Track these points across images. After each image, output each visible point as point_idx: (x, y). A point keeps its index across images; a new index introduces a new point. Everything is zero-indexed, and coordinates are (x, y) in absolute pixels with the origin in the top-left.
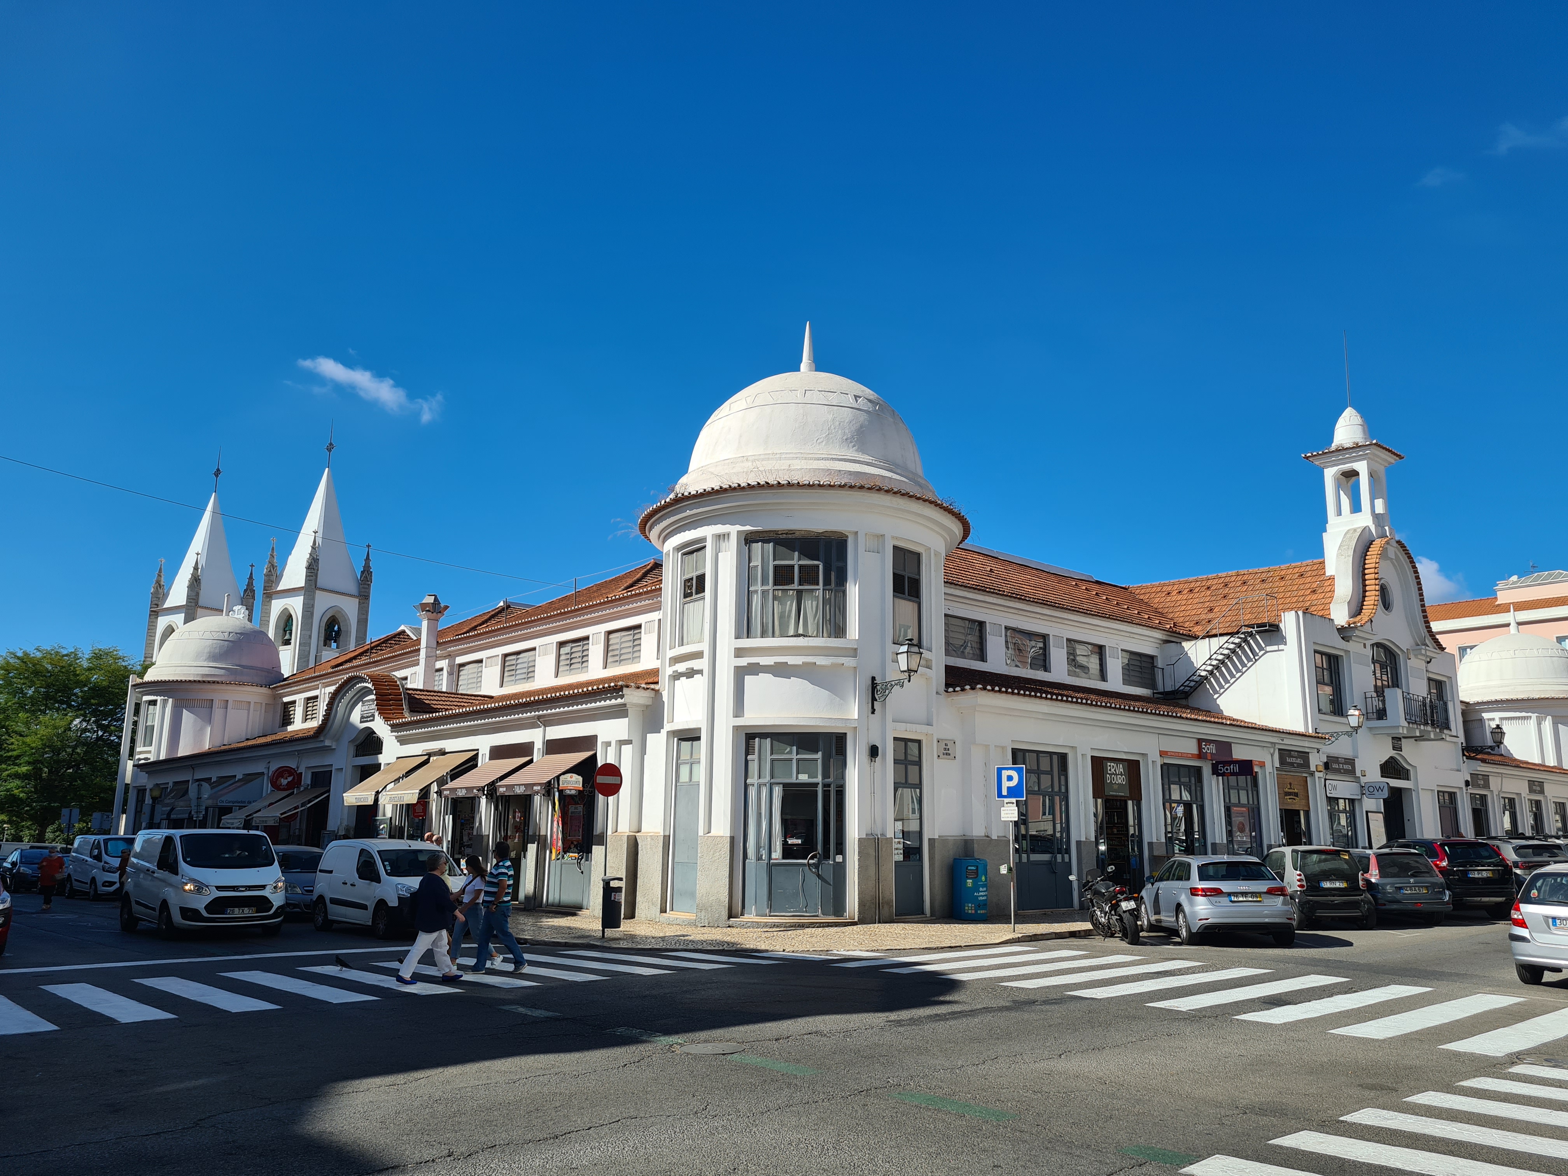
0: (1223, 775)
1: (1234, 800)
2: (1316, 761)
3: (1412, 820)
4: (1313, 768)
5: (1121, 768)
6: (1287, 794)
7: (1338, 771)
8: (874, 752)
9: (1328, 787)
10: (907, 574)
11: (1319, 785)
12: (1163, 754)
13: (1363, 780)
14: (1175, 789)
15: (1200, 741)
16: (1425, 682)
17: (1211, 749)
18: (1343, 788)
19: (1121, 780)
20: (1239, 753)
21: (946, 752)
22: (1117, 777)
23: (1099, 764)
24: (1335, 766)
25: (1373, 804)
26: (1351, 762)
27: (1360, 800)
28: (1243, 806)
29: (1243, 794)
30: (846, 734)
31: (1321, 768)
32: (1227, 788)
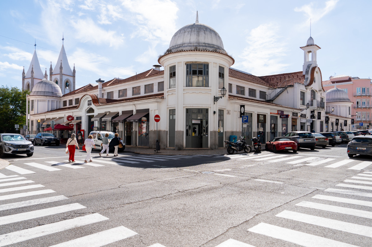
0: (282, 118)
1: (283, 123)
2: (299, 115)
3: (315, 127)
4: (298, 116)
5: (262, 116)
6: (293, 122)
7: (303, 117)
8: (214, 113)
9: (301, 120)
10: (222, 73)
11: (299, 119)
12: (271, 113)
13: (307, 119)
14: (272, 120)
15: (278, 111)
16: (320, 98)
17: (280, 112)
18: (304, 120)
19: (262, 119)
20: (285, 113)
21: (228, 113)
22: (262, 118)
23: (258, 115)
24: (302, 116)
25: (309, 124)
26: (305, 115)
27: (306, 123)
28: (285, 124)
29: (285, 122)
30: (208, 109)
31: (300, 116)
32: (282, 120)
